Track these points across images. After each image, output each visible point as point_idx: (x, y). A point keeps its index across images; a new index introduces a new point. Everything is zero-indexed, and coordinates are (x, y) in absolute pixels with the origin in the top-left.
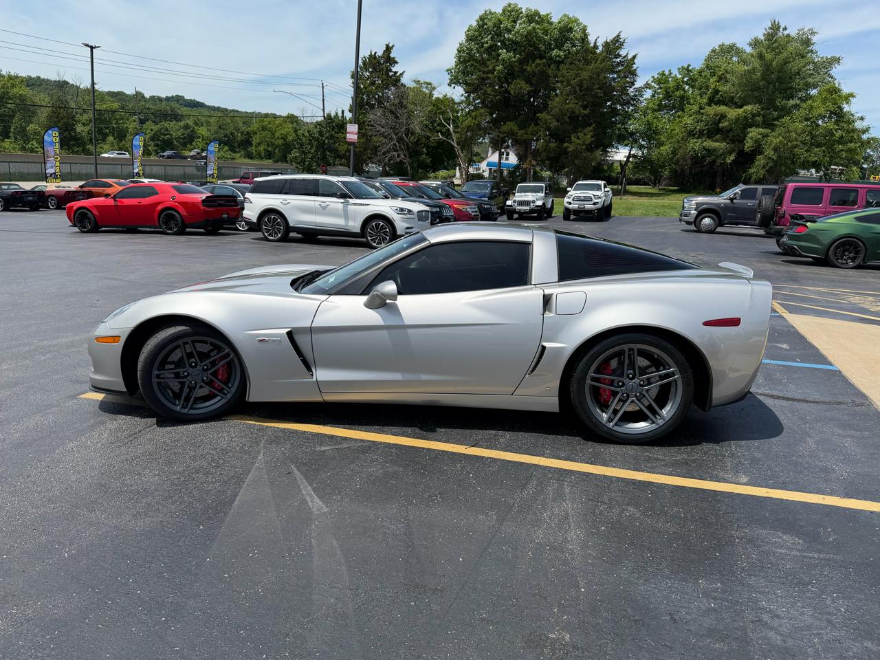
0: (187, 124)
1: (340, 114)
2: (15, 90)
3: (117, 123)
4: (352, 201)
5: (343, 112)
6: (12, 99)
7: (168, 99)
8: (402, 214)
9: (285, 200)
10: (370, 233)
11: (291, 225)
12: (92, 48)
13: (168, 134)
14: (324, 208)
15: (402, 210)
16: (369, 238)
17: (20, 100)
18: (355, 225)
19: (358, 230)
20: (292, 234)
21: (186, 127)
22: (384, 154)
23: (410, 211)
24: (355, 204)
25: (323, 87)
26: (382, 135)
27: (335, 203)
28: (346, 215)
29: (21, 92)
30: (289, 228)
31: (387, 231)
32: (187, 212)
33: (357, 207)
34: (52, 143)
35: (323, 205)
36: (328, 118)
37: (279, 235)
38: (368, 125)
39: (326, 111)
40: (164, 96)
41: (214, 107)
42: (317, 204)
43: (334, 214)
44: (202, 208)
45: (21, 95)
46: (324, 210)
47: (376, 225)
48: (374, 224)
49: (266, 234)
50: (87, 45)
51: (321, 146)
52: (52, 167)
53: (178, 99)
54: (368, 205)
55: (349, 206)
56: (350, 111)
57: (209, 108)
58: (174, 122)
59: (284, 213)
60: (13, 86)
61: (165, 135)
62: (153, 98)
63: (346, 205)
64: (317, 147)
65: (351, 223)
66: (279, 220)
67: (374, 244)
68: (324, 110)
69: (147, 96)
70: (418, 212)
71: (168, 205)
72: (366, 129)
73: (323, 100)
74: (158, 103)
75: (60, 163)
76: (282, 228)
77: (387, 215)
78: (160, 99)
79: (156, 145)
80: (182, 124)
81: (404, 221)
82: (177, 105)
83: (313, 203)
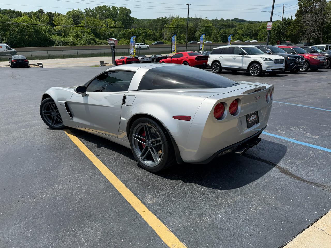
0: (236, 29)
1: (290, 18)
2: (182, 23)
3: (211, 31)
4: (245, 56)
5: (292, 17)
6: (180, 26)
7: (232, 20)
8: (266, 61)
9: (221, 56)
10: (251, 69)
11: (222, 66)
12: (189, 5)
13: (226, 33)
14: (234, 59)
15: (266, 59)
16: (251, 72)
17: (182, 26)
18: (245, 66)
19: (246, 68)
20: (223, 70)
21: (235, 30)
22: (308, 34)
23: (270, 59)
24: (246, 57)
25: (284, 7)
26: (309, 25)
27: (238, 57)
28: (242, 62)
29: (183, 23)
30: (221, 68)
31: (258, 69)
32: (191, 63)
33: (247, 58)
34: (174, 40)
35: (234, 58)
36: (284, 20)
37: (218, 71)
38: (302, 22)
39: (284, 18)
40: (231, 19)
41: (249, 21)
42: (232, 57)
43: (238, 61)
44: (195, 61)
45: (183, 24)
46: (234, 60)
47: (254, 66)
48: (253, 65)
49: (213, 70)
50: (187, 4)
51: (279, 32)
52: (174, 49)
53: (236, 20)
54: (252, 57)
55: (244, 58)
56: (295, 16)
57: (247, 21)
58: (231, 29)
59: (220, 62)
60: (181, 22)
61: (224, 34)
62: (227, 20)
63: (243, 57)
64: (277, 33)
65: (244, 65)
66: (218, 65)
67: (252, 74)
68: (283, 17)
69: (225, 20)
70: (275, 60)
71: (186, 60)
72: (301, 23)
73: (283, 13)
74: (229, 22)
75: (176, 47)
76: (219, 68)
77: (259, 62)
78: (229, 20)
79: (221, 38)
80: (234, 29)
81: (267, 64)
82: (236, 22)
83: (231, 57)
